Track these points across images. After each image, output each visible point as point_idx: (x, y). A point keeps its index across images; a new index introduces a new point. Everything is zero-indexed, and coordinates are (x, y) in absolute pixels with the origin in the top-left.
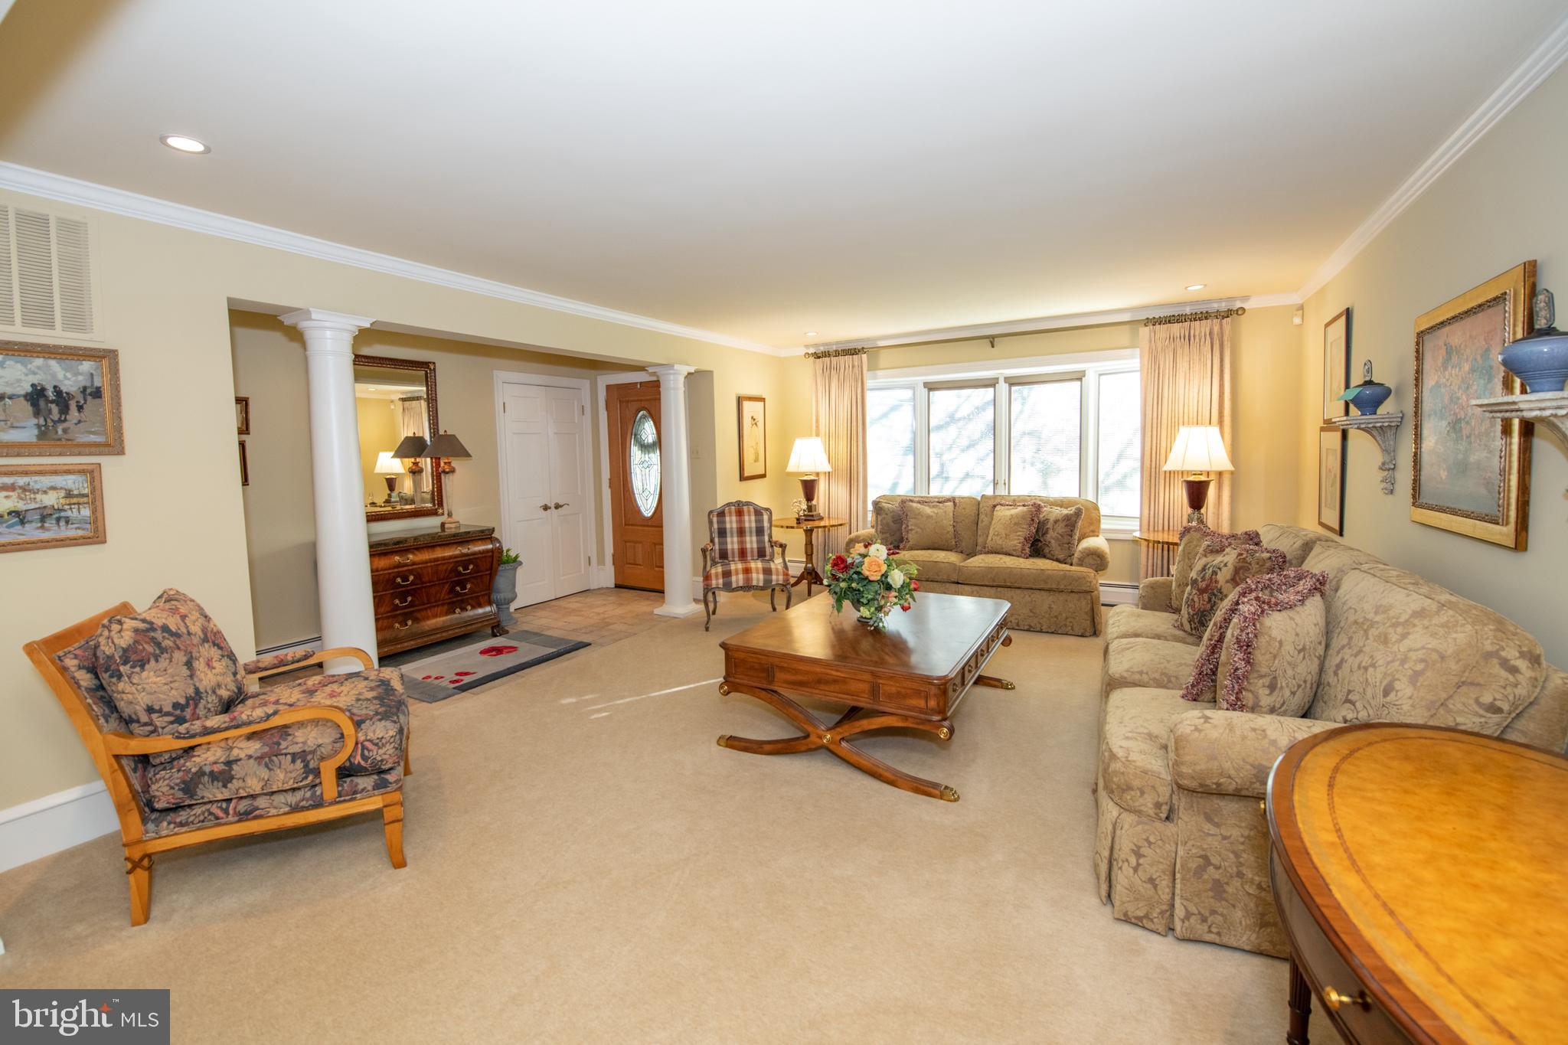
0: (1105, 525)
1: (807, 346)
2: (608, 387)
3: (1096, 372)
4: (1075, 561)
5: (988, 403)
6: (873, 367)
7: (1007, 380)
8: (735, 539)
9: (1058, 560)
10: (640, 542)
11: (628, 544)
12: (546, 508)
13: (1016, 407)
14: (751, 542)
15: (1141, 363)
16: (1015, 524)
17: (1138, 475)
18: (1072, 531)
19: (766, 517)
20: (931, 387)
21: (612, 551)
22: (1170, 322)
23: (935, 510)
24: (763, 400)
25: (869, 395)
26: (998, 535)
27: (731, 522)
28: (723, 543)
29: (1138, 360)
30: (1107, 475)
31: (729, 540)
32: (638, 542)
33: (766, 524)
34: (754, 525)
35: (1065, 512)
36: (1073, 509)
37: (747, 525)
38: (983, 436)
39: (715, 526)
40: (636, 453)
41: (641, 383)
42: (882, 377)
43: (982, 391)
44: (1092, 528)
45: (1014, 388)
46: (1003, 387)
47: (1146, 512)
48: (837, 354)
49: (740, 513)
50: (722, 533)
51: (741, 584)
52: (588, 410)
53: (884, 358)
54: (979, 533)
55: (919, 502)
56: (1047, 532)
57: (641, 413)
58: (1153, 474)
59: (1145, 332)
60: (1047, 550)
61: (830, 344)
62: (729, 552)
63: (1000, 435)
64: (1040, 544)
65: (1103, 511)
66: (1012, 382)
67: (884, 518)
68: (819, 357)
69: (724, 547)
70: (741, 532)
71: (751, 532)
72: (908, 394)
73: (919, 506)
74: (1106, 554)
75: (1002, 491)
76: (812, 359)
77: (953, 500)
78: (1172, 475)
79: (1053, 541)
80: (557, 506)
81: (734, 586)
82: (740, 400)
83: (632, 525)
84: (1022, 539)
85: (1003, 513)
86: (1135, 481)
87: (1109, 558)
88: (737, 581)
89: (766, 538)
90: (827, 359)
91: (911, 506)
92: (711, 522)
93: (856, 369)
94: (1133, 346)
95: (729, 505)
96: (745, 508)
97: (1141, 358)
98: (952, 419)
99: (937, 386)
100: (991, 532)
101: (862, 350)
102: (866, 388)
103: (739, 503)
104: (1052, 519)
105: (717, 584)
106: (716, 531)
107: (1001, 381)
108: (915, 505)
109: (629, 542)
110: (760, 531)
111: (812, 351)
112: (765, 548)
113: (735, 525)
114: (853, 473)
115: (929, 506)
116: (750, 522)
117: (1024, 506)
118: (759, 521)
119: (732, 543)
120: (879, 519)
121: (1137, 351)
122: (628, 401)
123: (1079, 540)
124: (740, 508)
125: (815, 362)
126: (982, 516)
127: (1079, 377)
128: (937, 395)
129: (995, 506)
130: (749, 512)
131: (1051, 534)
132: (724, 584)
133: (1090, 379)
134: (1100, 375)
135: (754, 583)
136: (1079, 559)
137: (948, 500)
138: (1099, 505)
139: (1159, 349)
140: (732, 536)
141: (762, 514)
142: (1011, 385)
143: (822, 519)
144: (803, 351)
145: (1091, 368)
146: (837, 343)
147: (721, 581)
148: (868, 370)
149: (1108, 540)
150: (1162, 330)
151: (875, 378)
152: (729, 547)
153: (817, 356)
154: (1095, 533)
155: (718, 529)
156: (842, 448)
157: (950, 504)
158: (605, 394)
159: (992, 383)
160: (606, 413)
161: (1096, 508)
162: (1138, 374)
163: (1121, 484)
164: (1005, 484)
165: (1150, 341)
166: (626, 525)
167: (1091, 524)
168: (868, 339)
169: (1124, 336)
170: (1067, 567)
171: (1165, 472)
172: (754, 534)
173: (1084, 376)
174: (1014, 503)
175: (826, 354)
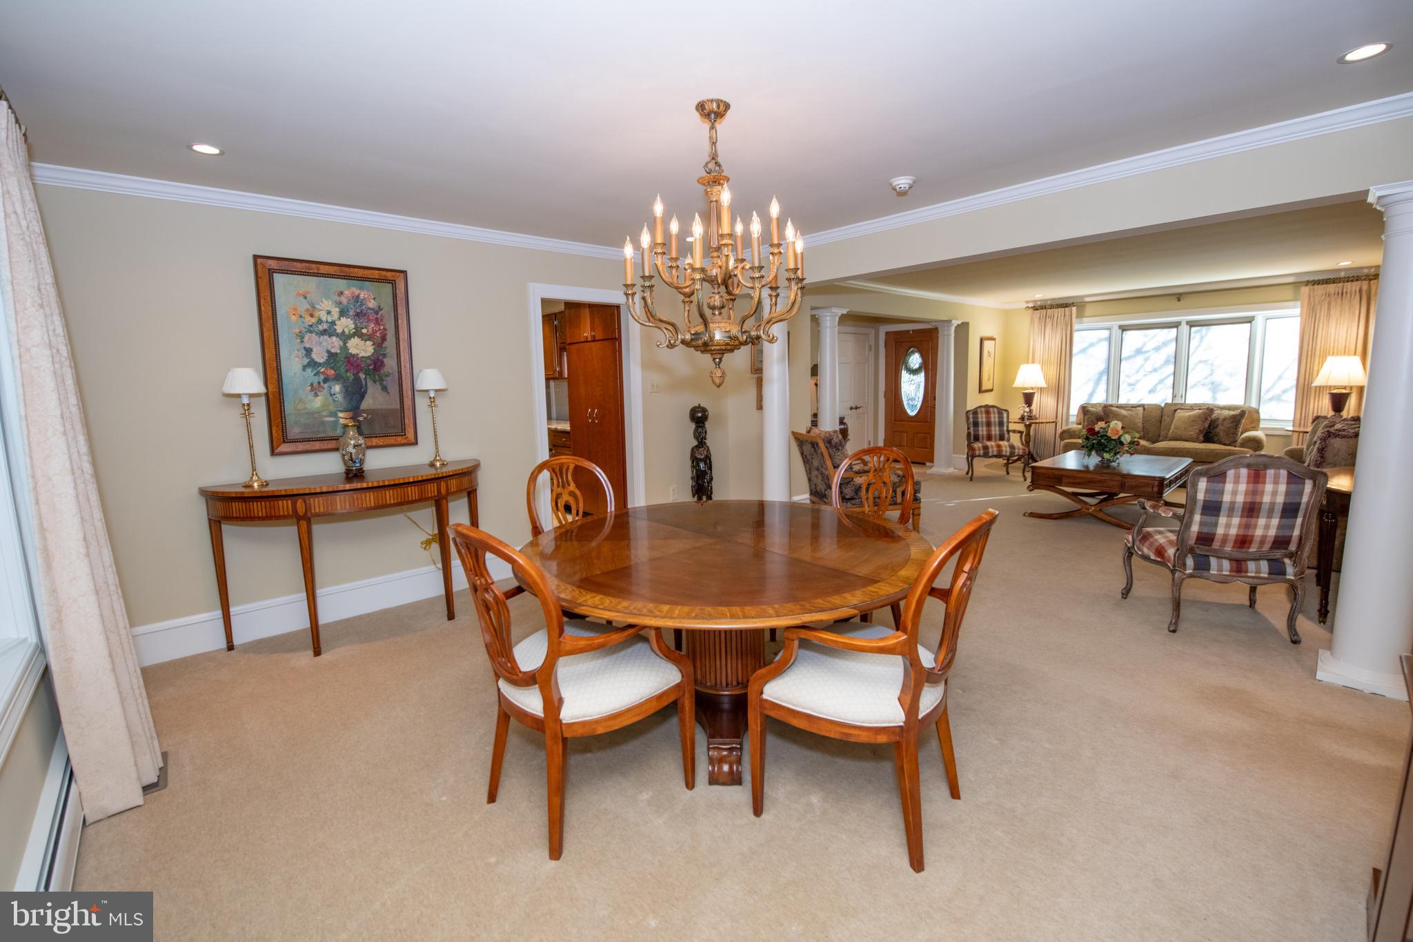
0: (1262, 425)
1: (1027, 302)
2: (887, 333)
3: (1264, 317)
4: (1238, 444)
5: (1170, 341)
6: (1080, 315)
7: (1188, 323)
8: (985, 428)
9: (1224, 444)
10: (906, 432)
11: (896, 433)
12: (851, 408)
13: (1194, 343)
14: (995, 430)
15: (1301, 310)
16: (1192, 421)
17: (1294, 391)
18: (1236, 426)
19: (1005, 415)
20: (1124, 329)
21: (883, 438)
22: (1326, 283)
23: (1130, 412)
24: (994, 339)
25: (1076, 335)
26: (1178, 429)
27: (982, 418)
28: (976, 431)
29: (1299, 309)
30: (1268, 391)
31: (980, 429)
32: (903, 432)
33: (1005, 420)
34: (997, 420)
35: (1232, 413)
36: (1239, 411)
37: (992, 420)
38: (1167, 362)
39: (971, 420)
40: (905, 376)
41: (913, 330)
42: (1087, 322)
43: (1166, 331)
44: (1253, 425)
45: (1194, 329)
46: (1184, 328)
47: (1298, 416)
48: (1052, 307)
49: (988, 413)
50: (976, 424)
51: (995, 453)
52: (873, 347)
53: (1089, 310)
54: (1162, 428)
55: (1117, 407)
56: (1217, 426)
57: (912, 349)
58: (1305, 389)
59: (1305, 290)
60: (1216, 439)
61: (1047, 300)
62: (980, 436)
63: (1180, 363)
64: (1211, 435)
65: (1262, 416)
66: (1192, 324)
67: (1090, 418)
68: (1037, 310)
69: (977, 433)
70: (989, 424)
71: (995, 424)
72: (1105, 333)
73: (1117, 409)
74: (1262, 440)
75: (1179, 401)
76: (1031, 310)
77: (1143, 406)
78: (1321, 389)
79: (1221, 433)
80: (856, 408)
81: (990, 454)
82: (982, 340)
83: (900, 421)
84: (1197, 431)
85: (1180, 414)
86: (1291, 395)
87: (1265, 443)
88: (993, 451)
89: (1005, 428)
90: (1044, 311)
91: (1112, 410)
92: (968, 418)
93: (1067, 317)
94: (1295, 300)
95: (980, 407)
96: (991, 409)
97: (1302, 307)
98: (1139, 352)
99: (1128, 328)
100: (1172, 427)
101: (1072, 304)
102: (1074, 330)
103: (987, 406)
104: (1222, 418)
105: (979, 453)
106: (972, 424)
107: (1184, 324)
108: (1114, 409)
109: (897, 432)
110: (1001, 424)
111: (1031, 305)
112: (1004, 435)
113: (984, 420)
114: (1060, 389)
115: (1125, 410)
116: (994, 418)
117: (1200, 409)
118: (1001, 417)
119: (983, 431)
120: (1086, 417)
121: (1299, 303)
122: (901, 342)
123: (1242, 433)
124: (987, 409)
125: (1033, 314)
126: (1164, 418)
127: (1250, 320)
128: (1129, 335)
129: (1176, 410)
130: (994, 412)
131: (1220, 427)
132: (984, 453)
133: (1259, 321)
134: (1267, 319)
135: (1004, 453)
136: (1241, 444)
137: (1139, 406)
138: (1260, 411)
139: (1317, 302)
140: (982, 427)
141: (1002, 413)
142: (1191, 326)
143: (1037, 419)
144: (1026, 305)
145: (1260, 316)
146: (1052, 299)
147: (982, 452)
148: (1077, 317)
149: (1266, 435)
150: (1320, 289)
151: (1081, 323)
152: (980, 433)
153: (1035, 308)
154: (1255, 428)
155: (974, 422)
156: (1053, 372)
157: (1141, 409)
158: (884, 337)
159: (1176, 325)
160: (884, 349)
161: (1257, 412)
162: (1299, 318)
163: (1277, 398)
164: (1182, 397)
165: (1310, 296)
166: (895, 421)
167: (1252, 422)
168: (1077, 297)
169: (1288, 293)
170: (1232, 448)
171: (1316, 387)
172: (997, 425)
173: (1254, 320)
174: (1192, 407)
175: (1043, 307)
